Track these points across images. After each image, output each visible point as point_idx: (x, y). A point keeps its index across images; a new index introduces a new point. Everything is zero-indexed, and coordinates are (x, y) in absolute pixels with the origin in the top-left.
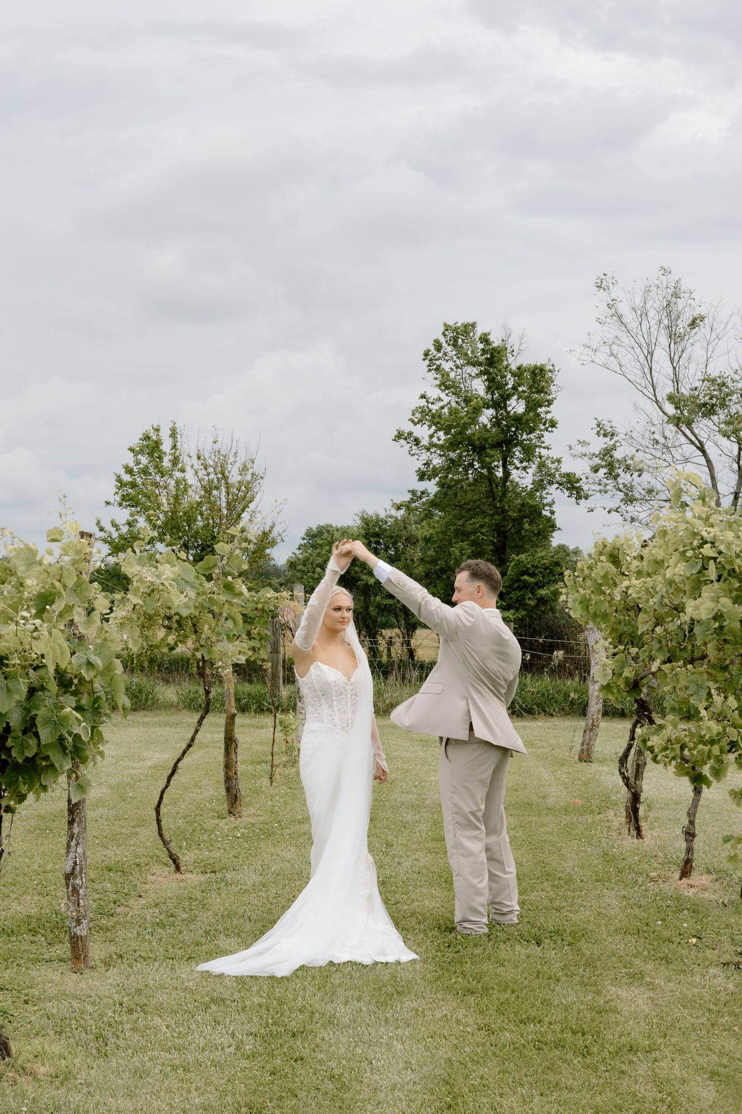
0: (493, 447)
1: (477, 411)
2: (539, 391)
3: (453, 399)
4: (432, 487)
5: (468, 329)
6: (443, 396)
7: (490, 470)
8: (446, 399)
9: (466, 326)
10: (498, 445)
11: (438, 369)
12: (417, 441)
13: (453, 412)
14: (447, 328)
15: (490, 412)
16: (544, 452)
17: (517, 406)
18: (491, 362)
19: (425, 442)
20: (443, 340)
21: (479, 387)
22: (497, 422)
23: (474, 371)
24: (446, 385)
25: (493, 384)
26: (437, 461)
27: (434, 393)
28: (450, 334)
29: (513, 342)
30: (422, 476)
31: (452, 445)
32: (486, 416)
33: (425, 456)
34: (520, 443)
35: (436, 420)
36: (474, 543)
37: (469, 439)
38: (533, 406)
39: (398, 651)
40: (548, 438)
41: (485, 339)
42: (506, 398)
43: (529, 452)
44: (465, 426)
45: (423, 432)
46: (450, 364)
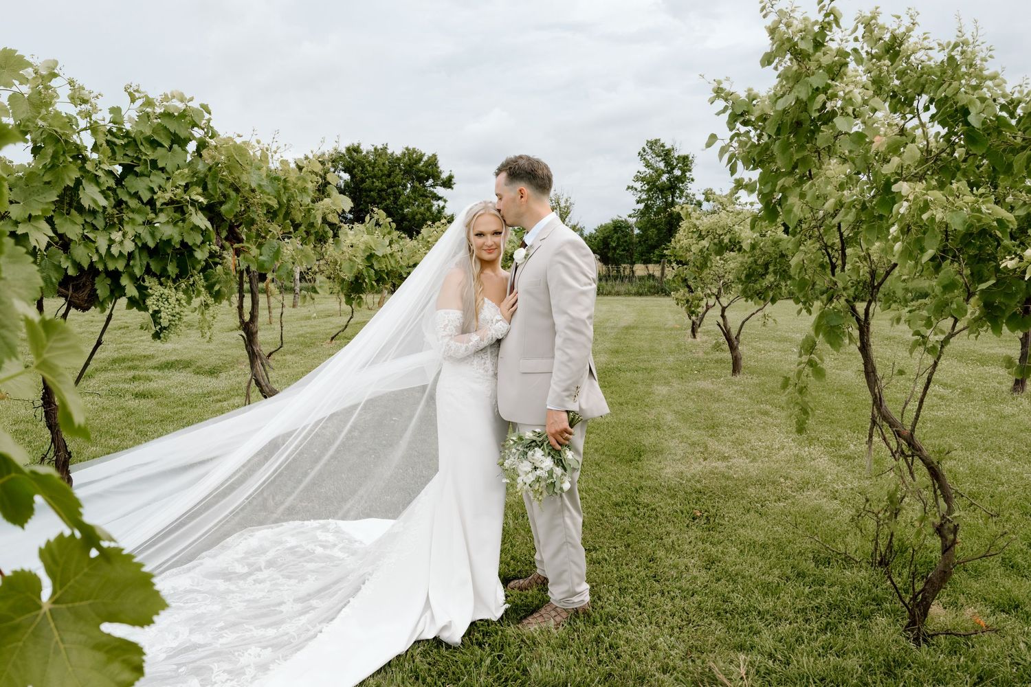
0: (667, 190)
1: (660, 176)
2: (687, 165)
3: (651, 171)
4: (641, 206)
5: (657, 141)
6: (646, 170)
7: (666, 199)
8: (648, 171)
9: (656, 140)
10: (670, 189)
11: (644, 159)
12: (636, 190)
13: (651, 176)
14: (648, 142)
15: (667, 175)
16: (688, 191)
17: (677, 172)
18: (666, 155)
19: (639, 189)
20: (646, 148)
21: (662, 165)
22: (669, 180)
23: (660, 158)
24: (648, 165)
25: (668, 164)
26: (644, 197)
27: (643, 169)
28: (649, 144)
29: (677, 146)
30: (638, 202)
31: (649, 190)
32: (665, 178)
33: (639, 194)
34: (679, 188)
35: (643, 179)
36: (659, 229)
37: (657, 187)
38: (684, 172)
39: (627, 272)
40: (689, 185)
41: (663, 146)
42: (673, 169)
43: (682, 192)
44: (655, 182)
45: (638, 185)
46: (650, 157)
